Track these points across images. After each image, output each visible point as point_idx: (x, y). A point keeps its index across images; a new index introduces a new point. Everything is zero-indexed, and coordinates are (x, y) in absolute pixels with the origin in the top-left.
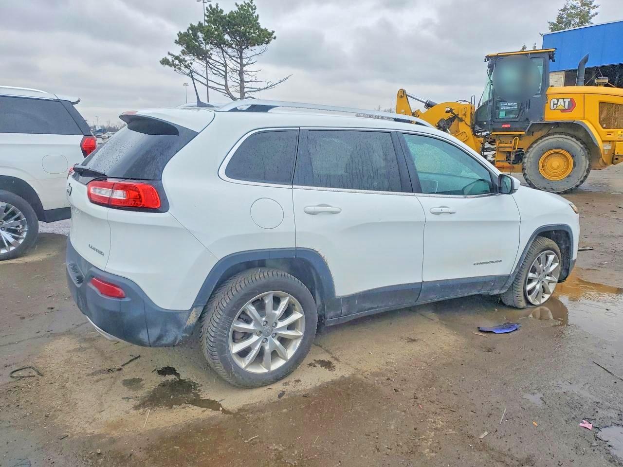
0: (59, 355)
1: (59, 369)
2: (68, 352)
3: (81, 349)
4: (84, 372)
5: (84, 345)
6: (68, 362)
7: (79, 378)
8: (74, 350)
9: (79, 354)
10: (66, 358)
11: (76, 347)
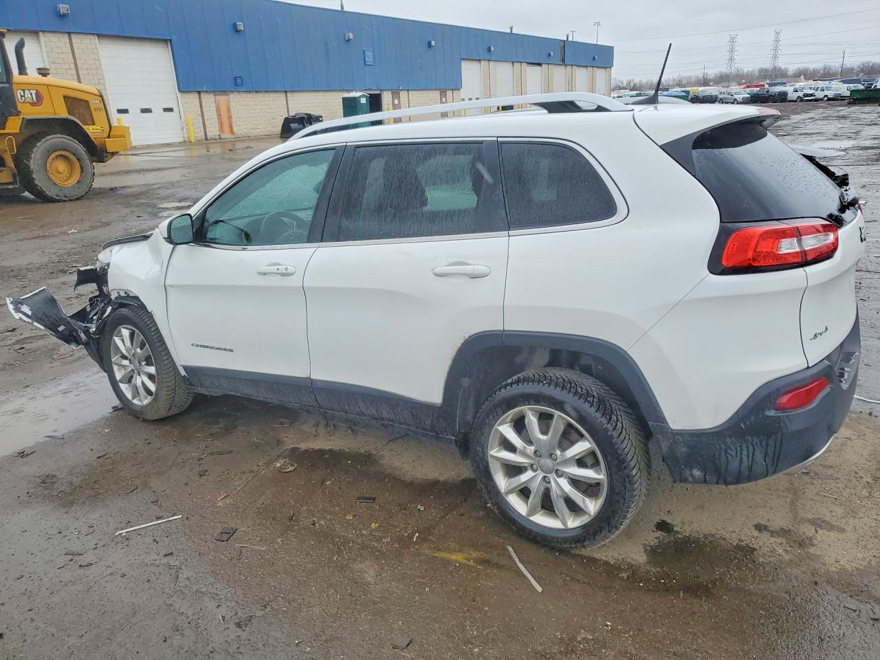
0: (860, 531)
1: (871, 506)
2: (842, 530)
3: (819, 523)
4: (840, 485)
5: (809, 530)
6: (853, 513)
7: (850, 481)
8: (831, 527)
9: (828, 518)
10: (851, 521)
11: (825, 531)
